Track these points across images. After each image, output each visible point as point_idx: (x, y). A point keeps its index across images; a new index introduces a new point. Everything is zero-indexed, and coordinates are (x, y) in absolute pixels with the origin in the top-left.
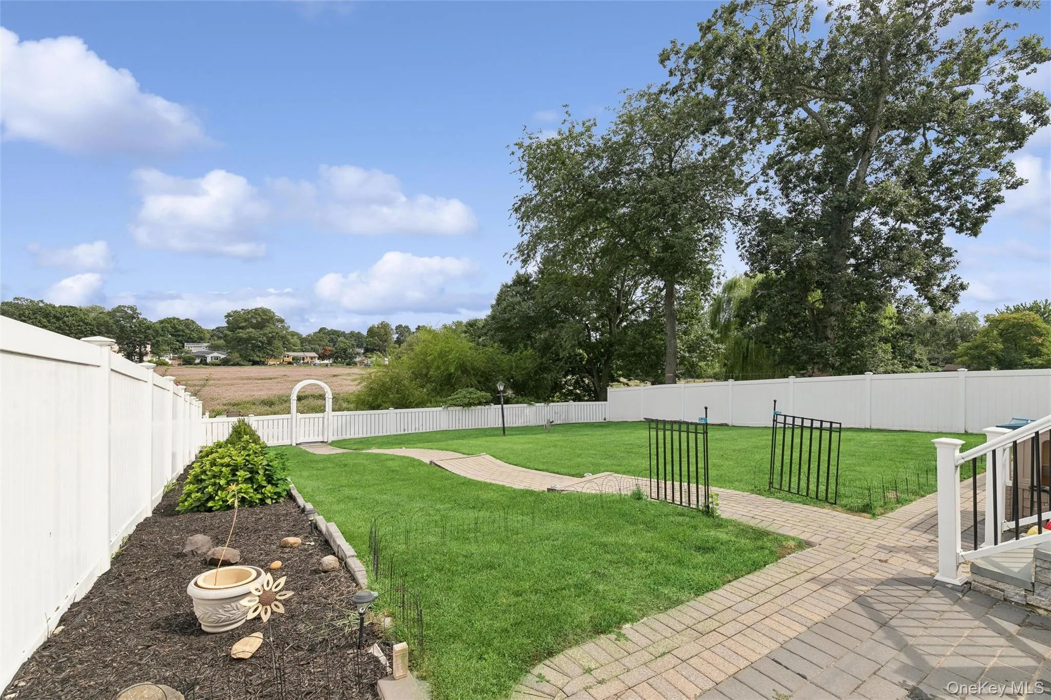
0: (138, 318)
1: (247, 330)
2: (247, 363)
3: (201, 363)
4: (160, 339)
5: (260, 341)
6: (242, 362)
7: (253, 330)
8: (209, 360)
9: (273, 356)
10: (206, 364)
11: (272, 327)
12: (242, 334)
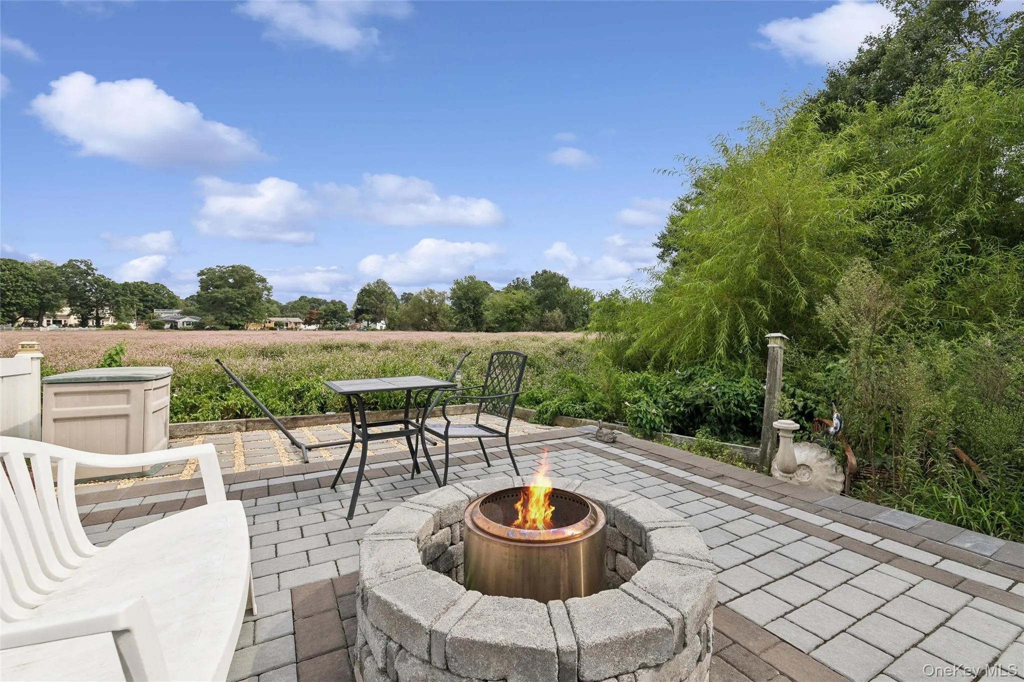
0: (94, 274)
1: (223, 290)
2: (223, 327)
3: (171, 328)
4: (120, 299)
5: (238, 303)
6: (218, 327)
7: (230, 290)
8: (180, 325)
9: (252, 320)
10: (177, 329)
11: (252, 285)
12: (219, 294)
